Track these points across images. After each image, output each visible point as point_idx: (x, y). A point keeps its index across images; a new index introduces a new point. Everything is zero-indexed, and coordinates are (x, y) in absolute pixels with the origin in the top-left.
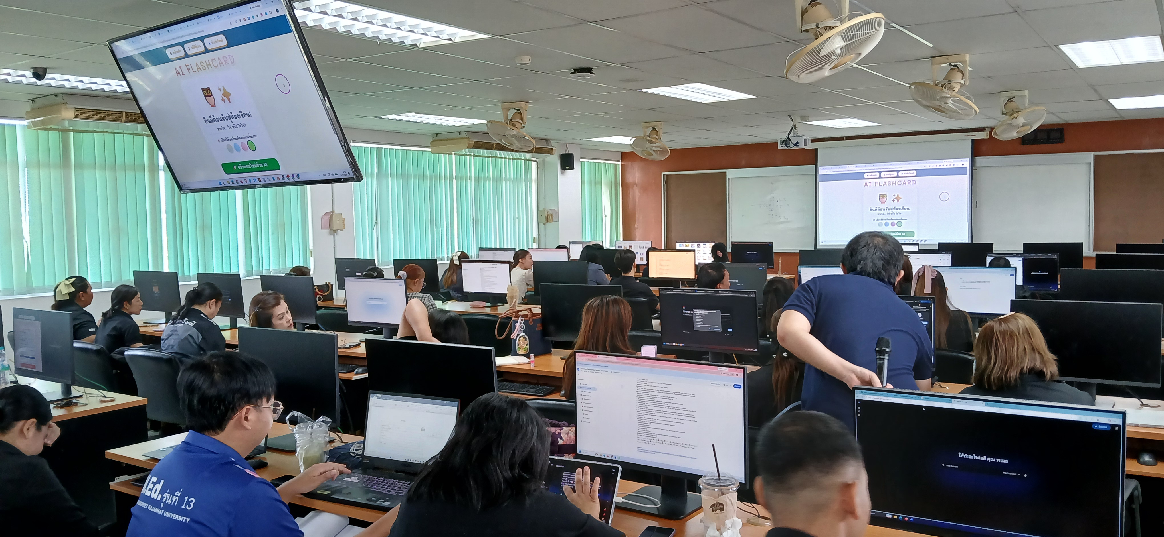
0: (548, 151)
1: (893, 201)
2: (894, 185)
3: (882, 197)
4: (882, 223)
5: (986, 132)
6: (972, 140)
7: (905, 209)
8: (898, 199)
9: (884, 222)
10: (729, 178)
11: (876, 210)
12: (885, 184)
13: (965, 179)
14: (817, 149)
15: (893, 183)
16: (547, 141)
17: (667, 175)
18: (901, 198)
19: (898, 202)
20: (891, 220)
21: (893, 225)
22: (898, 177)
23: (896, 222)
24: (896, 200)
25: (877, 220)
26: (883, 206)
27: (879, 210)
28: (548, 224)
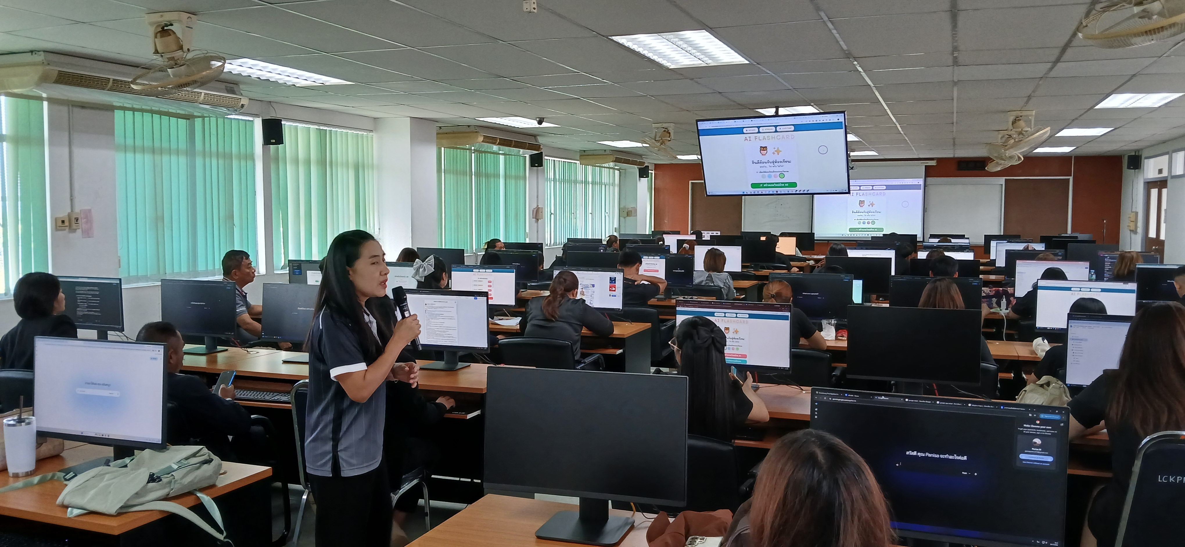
1: (869, 206)
2: (870, 195)
3: (862, 203)
4: (860, 222)
5: (935, 161)
6: (926, 166)
7: (877, 212)
8: (872, 205)
9: (862, 221)
11: (857, 212)
12: (863, 194)
13: (920, 192)
15: (869, 194)
17: (693, 183)
18: (874, 204)
19: (872, 206)
20: (867, 220)
21: (868, 223)
22: (873, 189)
23: (870, 221)
24: (871, 205)
25: (857, 220)
26: (861, 209)
27: (858, 212)
28: (628, 217)
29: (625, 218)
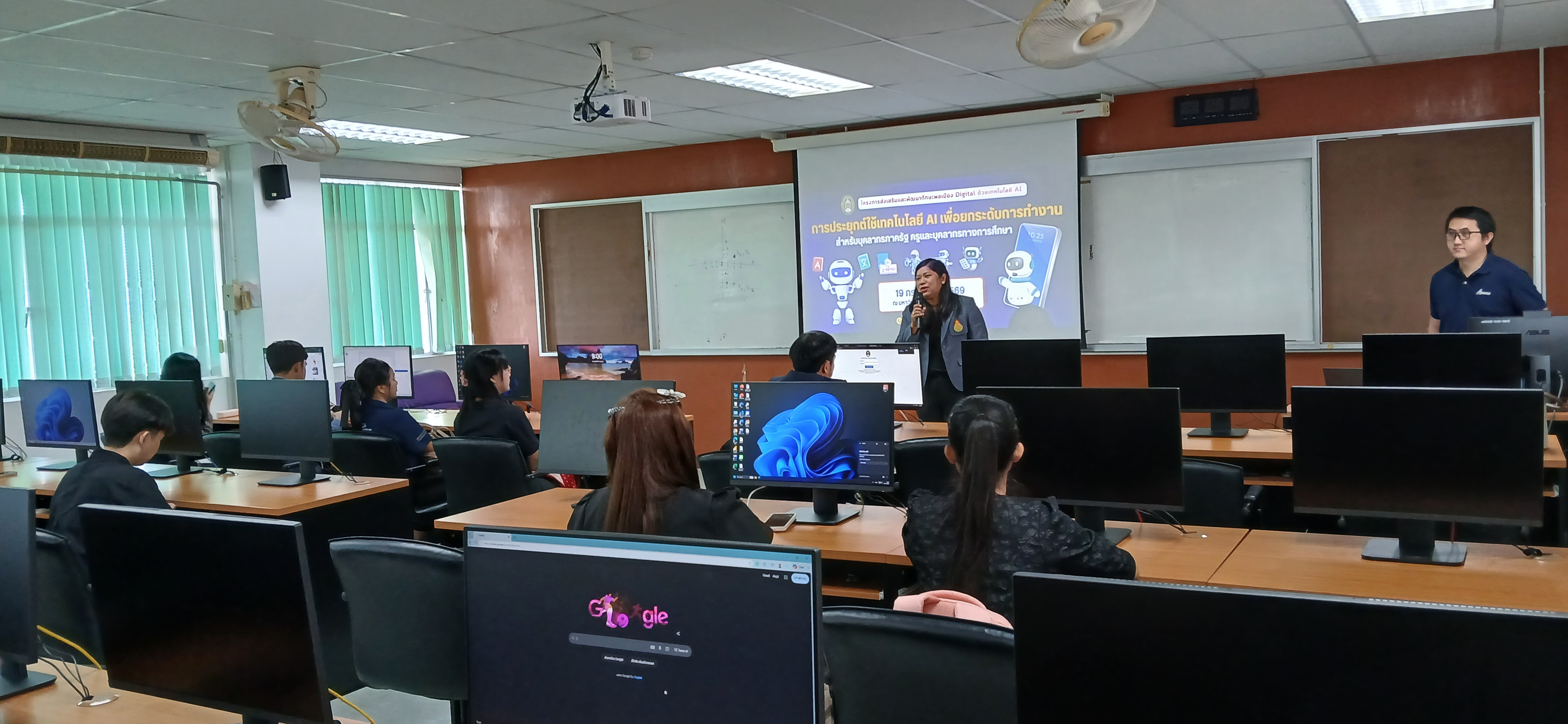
0: (200, 158)
5: (1103, 103)
6: (1077, 120)
10: (647, 214)
13: (1067, 205)
14: (796, 151)
16: (195, 136)
17: (542, 211)
28: (243, 312)
29: (236, 313)
